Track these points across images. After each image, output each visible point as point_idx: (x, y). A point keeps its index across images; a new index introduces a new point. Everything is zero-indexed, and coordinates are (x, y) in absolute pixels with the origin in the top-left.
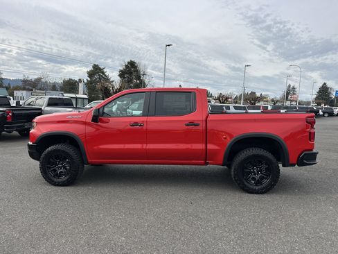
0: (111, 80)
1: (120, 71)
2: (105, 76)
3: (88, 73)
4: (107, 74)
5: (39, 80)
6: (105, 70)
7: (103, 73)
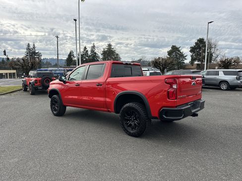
0: (185, 55)
1: (191, 48)
2: (181, 52)
3: (168, 52)
4: (181, 51)
5: (140, 61)
6: (180, 49)
7: (179, 51)
